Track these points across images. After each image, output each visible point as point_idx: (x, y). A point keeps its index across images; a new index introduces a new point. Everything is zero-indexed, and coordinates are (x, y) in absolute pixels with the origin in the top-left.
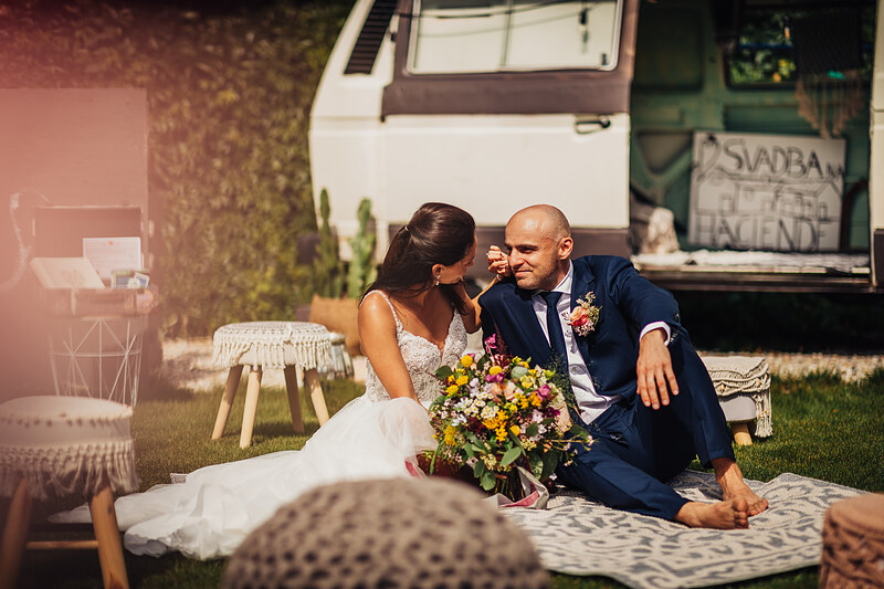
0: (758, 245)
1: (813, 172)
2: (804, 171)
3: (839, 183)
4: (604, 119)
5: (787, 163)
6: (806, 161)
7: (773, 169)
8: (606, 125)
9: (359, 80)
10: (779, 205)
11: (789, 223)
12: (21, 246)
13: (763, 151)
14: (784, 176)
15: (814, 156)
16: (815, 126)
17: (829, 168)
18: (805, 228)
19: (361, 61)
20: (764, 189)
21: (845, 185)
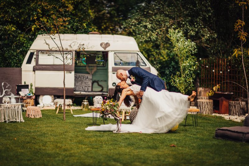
0: (79, 90)
1: (87, 79)
2: (86, 79)
3: (91, 81)
4: (70, 72)
5: (83, 78)
6: (86, 77)
7: (81, 79)
8: (71, 73)
9: (28, 65)
10: (82, 84)
11: (84, 87)
12: (4, 90)
13: (79, 76)
14: (83, 80)
15: (87, 77)
16: (89, 72)
17: (90, 79)
18: (86, 88)
19: (29, 62)
20: (80, 82)
21: (92, 81)
